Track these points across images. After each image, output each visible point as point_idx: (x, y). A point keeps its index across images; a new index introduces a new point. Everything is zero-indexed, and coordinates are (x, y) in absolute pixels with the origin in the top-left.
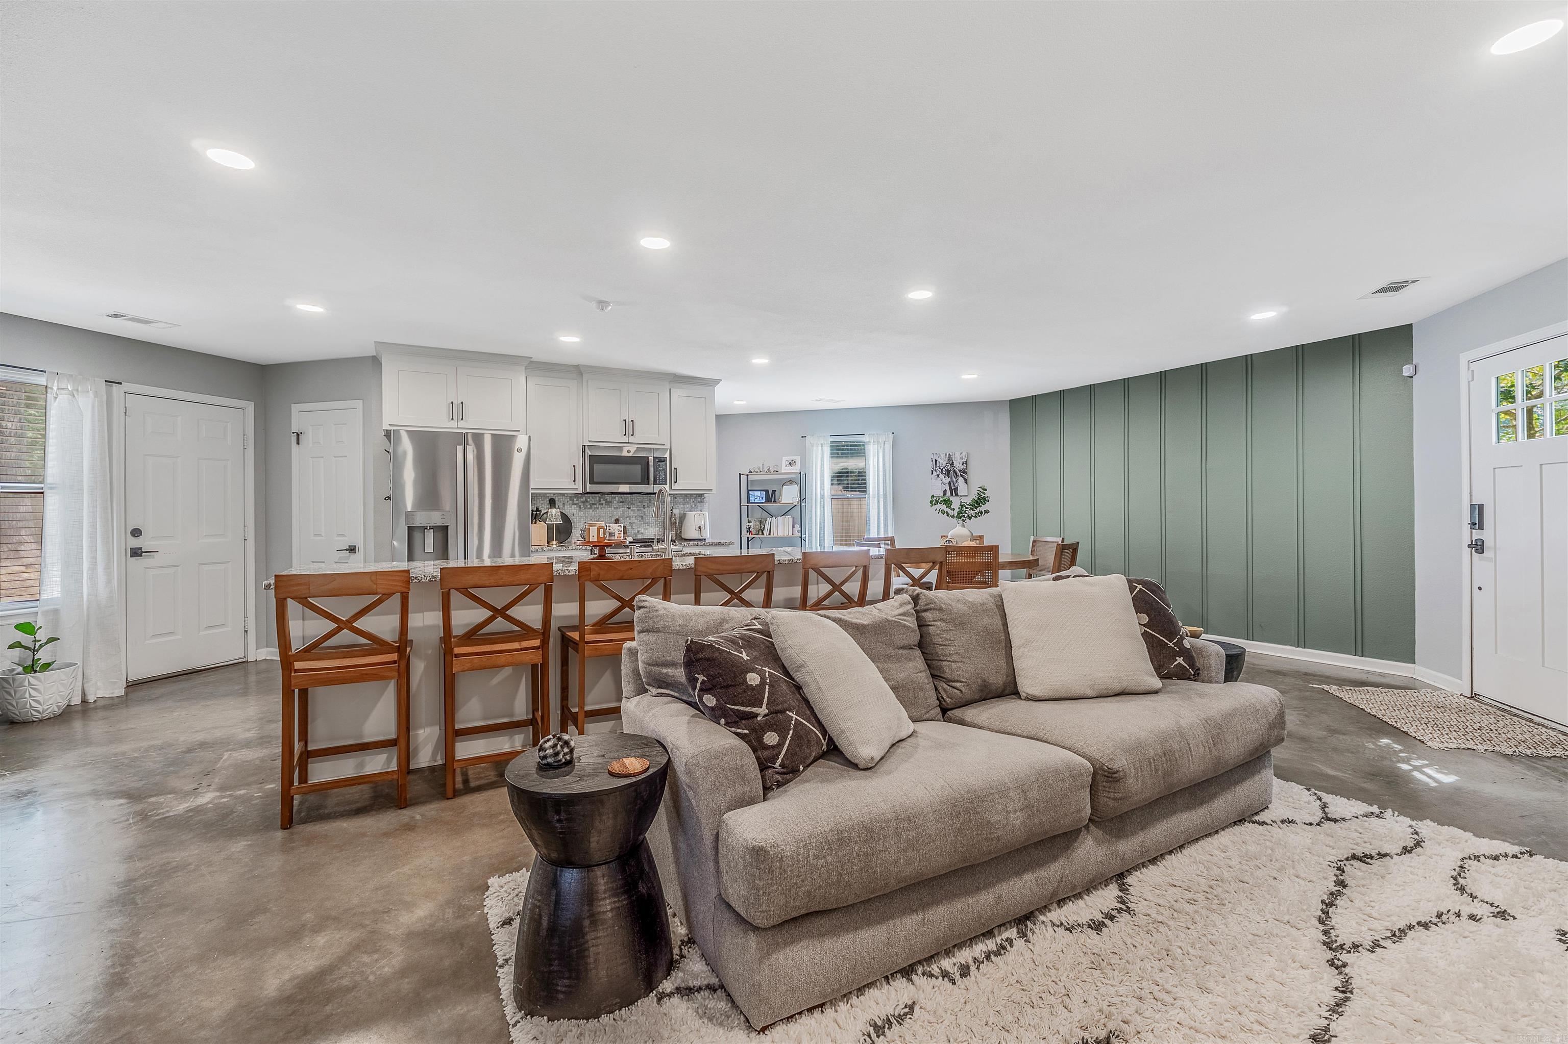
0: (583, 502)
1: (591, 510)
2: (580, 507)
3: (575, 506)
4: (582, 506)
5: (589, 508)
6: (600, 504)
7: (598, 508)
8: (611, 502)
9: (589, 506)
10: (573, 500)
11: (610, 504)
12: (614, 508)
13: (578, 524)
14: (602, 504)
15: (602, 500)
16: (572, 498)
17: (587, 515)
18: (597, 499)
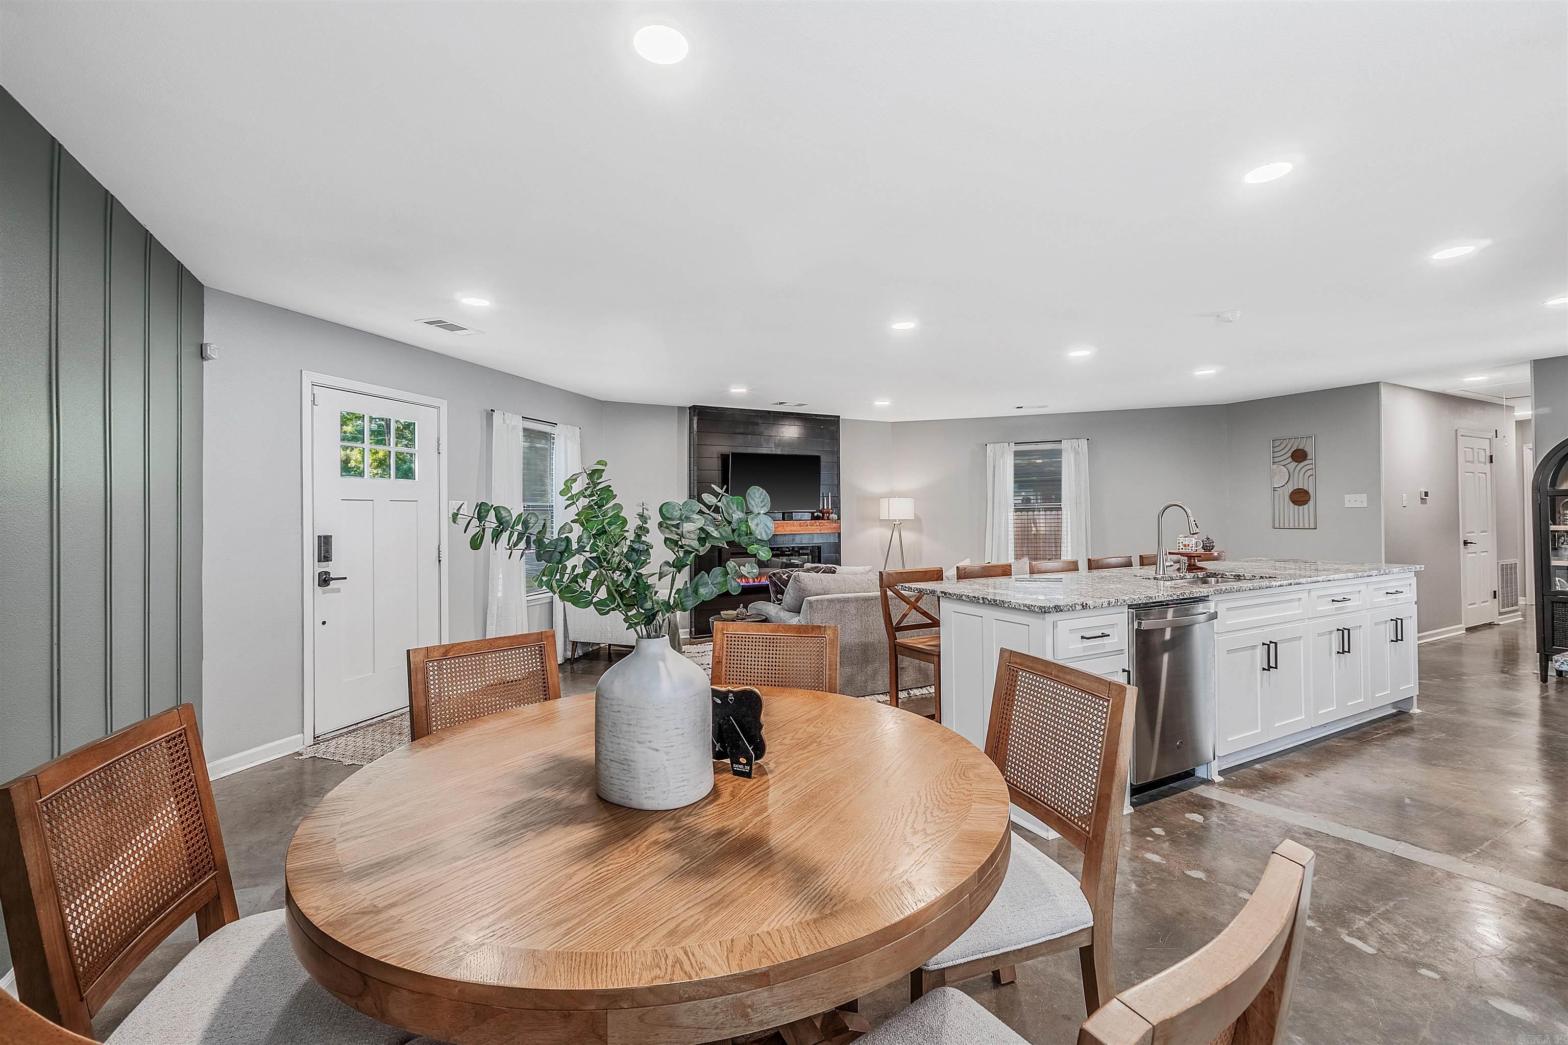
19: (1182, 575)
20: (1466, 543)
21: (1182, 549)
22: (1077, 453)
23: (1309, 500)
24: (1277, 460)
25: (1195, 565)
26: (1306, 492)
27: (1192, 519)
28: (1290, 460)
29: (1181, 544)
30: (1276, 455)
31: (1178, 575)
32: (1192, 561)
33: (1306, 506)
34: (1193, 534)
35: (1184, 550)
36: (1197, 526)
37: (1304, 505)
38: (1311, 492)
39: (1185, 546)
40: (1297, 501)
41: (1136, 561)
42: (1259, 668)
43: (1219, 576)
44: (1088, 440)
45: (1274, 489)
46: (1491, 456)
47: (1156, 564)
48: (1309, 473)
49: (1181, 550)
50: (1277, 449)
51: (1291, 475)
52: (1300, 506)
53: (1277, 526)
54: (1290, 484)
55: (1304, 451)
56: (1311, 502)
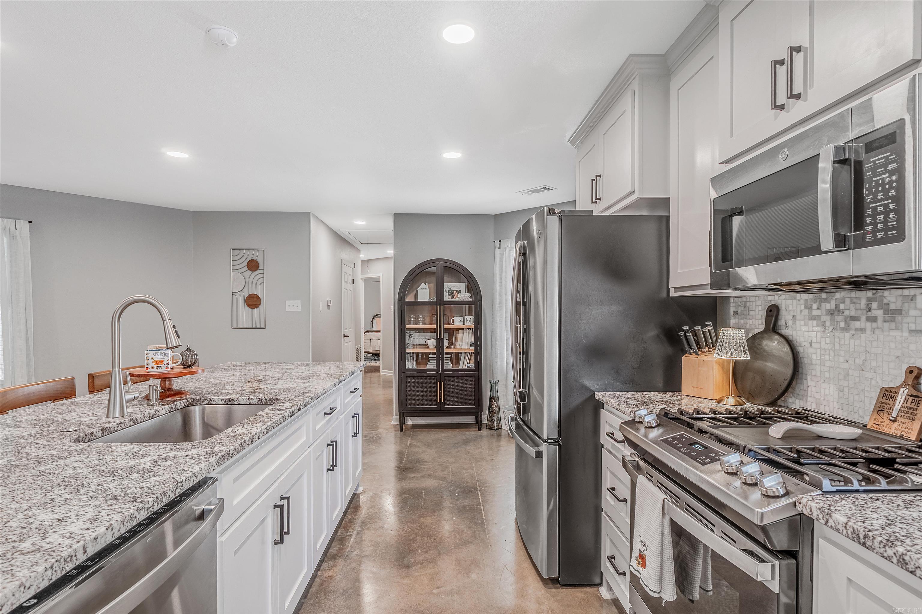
0: (831, 313)
1: (847, 335)
2: (824, 325)
3: (815, 322)
4: (828, 324)
5: (843, 329)
6: (869, 319)
7: (862, 330)
8: (899, 312)
9: (842, 324)
10: (810, 308)
11: (898, 318)
12: (911, 331)
13: (818, 368)
14: (874, 319)
15: (874, 305)
16: (809, 303)
17: (837, 347)
18: (864, 302)
19: (153, 412)
20: (345, 336)
21: (152, 368)
22: (13, 237)
23: (260, 305)
24: (235, 267)
25: (170, 389)
26: (258, 297)
27: (169, 324)
28: (246, 268)
29: (150, 361)
30: (235, 263)
31: (146, 413)
32: (167, 383)
33: (258, 309)
34: (172, 348)
35: (155, 369)
36: (178, 335)
37: (257, 308)
38: (262, 297)
39: (157, 363)
40: (251, 305)
41: (82, 385)
42: (270, 542)
43: (205, 403)
44: (30, 222)
45: (233, 294)
46: (353, 280)
47: (108, 386)
48: (261, 281)
49: (150, 370)
50: (235, 258)
51: (247, 282)
52: (253, 309)
53: (235, 326)
54: (246, 290)
55: (257, 262)
56: (262, 306)
